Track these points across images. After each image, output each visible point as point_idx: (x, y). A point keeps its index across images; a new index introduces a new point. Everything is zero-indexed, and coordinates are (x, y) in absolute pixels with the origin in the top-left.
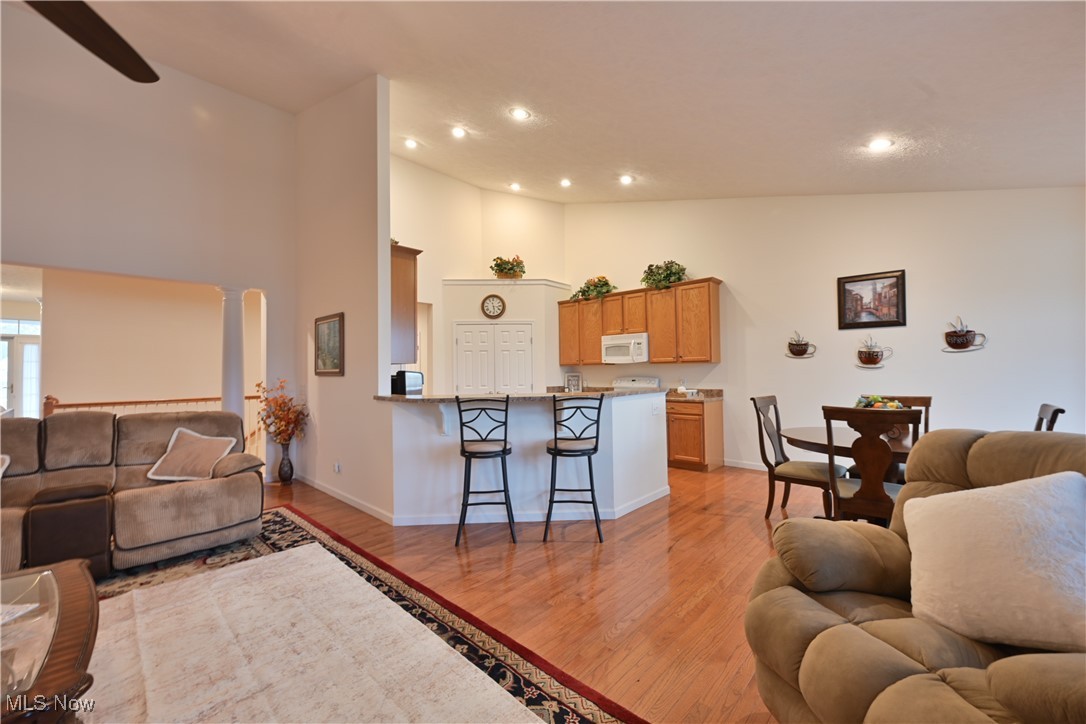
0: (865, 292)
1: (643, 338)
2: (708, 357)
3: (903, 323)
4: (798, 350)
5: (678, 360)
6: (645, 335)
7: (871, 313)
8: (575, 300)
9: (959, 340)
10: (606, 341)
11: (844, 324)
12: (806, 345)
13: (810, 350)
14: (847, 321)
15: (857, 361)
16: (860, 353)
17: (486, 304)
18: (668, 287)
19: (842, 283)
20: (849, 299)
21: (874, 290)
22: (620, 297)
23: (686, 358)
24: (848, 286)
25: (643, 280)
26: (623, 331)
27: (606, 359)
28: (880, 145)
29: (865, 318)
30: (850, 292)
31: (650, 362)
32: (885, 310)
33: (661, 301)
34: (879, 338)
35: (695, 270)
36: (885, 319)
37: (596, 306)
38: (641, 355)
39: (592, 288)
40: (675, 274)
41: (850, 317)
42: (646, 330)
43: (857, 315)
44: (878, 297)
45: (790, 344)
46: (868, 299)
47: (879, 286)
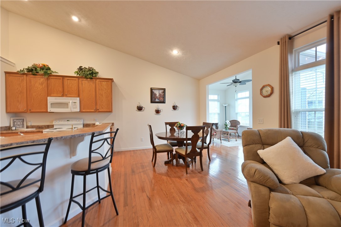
0: (157, 93)
1: (77, 100)
2: (110, 111)
3: (165, 103)
4: (140, 109)
5: (97, 111)
6: (78, 99)
7: (158, 99)
8: (21, 73)
9: (175, 108)
10: (50, 100)
11: (152, 102)
12: (142, 107)
13: (143, 109)
14: (153, 101)
15: (155, 112)
16: (156, 110)
18: (91, 78)
19: (152, 89)
20: (153, 94)
21: (159, 92)
22: (61, 78)
23: (100, 110)
24: (153, 91)
25: (75, 72)
26: (63, 96)
27: (49, 110)
28: (175, 52)
29: (157, 100)
30: (154, 92)
31: (81, 111)
32: (161, 99)
33: (86, 84)
34: (160, 106)
36: (161, 101)
37: (42, 80)
38: (76, 108)
39: (38, 69)
40: (95, 74)
41: (153, 99)
42: (79, 96)
43: (155, 99)
44: (160, 95)
45: (138, 107)
46: (158, 95)
47: (160, 92)
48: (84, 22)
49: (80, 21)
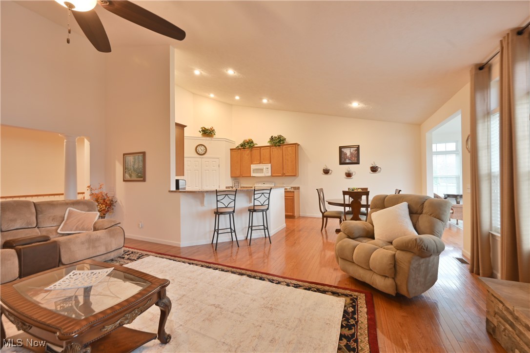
0: (347, 152)
1: (269, 166)
2: (295, 175)
3: (359, 163)
4: (326, 172)
5: (284, 175)
6: (270, 165)
7: (349, 160)
8: (238, 149)
9: (374, 169)
10: (253, 167)
11: (341, 163)
12: (329, 170)
13: (330, 172)
14: (342, 162)
15: (345, 176)
16: (346, 173)
17: (197, 149)
18: (280, 146)
19: (341, 148)
20: (343, 154)
21: (350, 151)
22: (259, 148)
23: (286, 174)
24: (343, 150)
25: (269, 142)
26: (260, 163)
27: (253, 174)
28: (355, 105)
29: (347, 161)
30: (343, 151)
31: (272, 176)
32: (354, 159)
33: (276, 151)
34: (352, 168)
35: (290, 140)
36: (354, 162)
37: (248, 151)
38: (268, 173)
39: (246, 144)
40: (282, 140)
41: (343, 160)
42: (270, 163)
43: (345, 160)
44: (351, 154)
45: (324, 170)
46: (348, 154)
47: (352, 150)
48: (271, 101)
49: (268, 101)
